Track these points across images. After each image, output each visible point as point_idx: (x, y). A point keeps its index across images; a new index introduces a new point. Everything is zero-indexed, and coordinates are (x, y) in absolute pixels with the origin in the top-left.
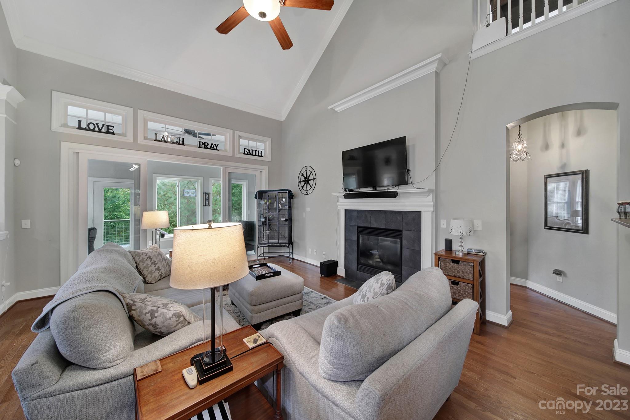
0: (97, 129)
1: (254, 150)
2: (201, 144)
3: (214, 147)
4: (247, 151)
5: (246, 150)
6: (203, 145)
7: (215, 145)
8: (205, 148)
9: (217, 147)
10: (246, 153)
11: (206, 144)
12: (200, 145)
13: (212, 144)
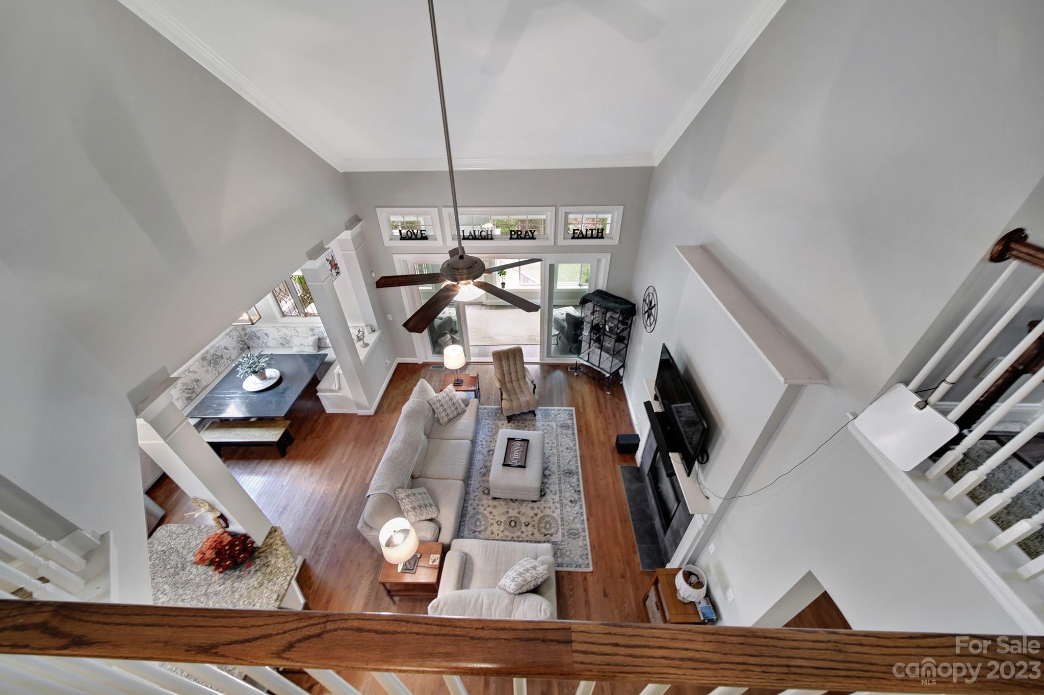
0: (414, 236)
1: (590, 230)
2: (513, 233)
3: (528, 235)
4: (577, 233)
5: (576, 231)
6: (515, 234)
7: (531, 231)
8: (517, 238)
9: (532, 233)
10: (576, 235)
11: (520, 233)
12: (511, 235)
13: (526, 232)
